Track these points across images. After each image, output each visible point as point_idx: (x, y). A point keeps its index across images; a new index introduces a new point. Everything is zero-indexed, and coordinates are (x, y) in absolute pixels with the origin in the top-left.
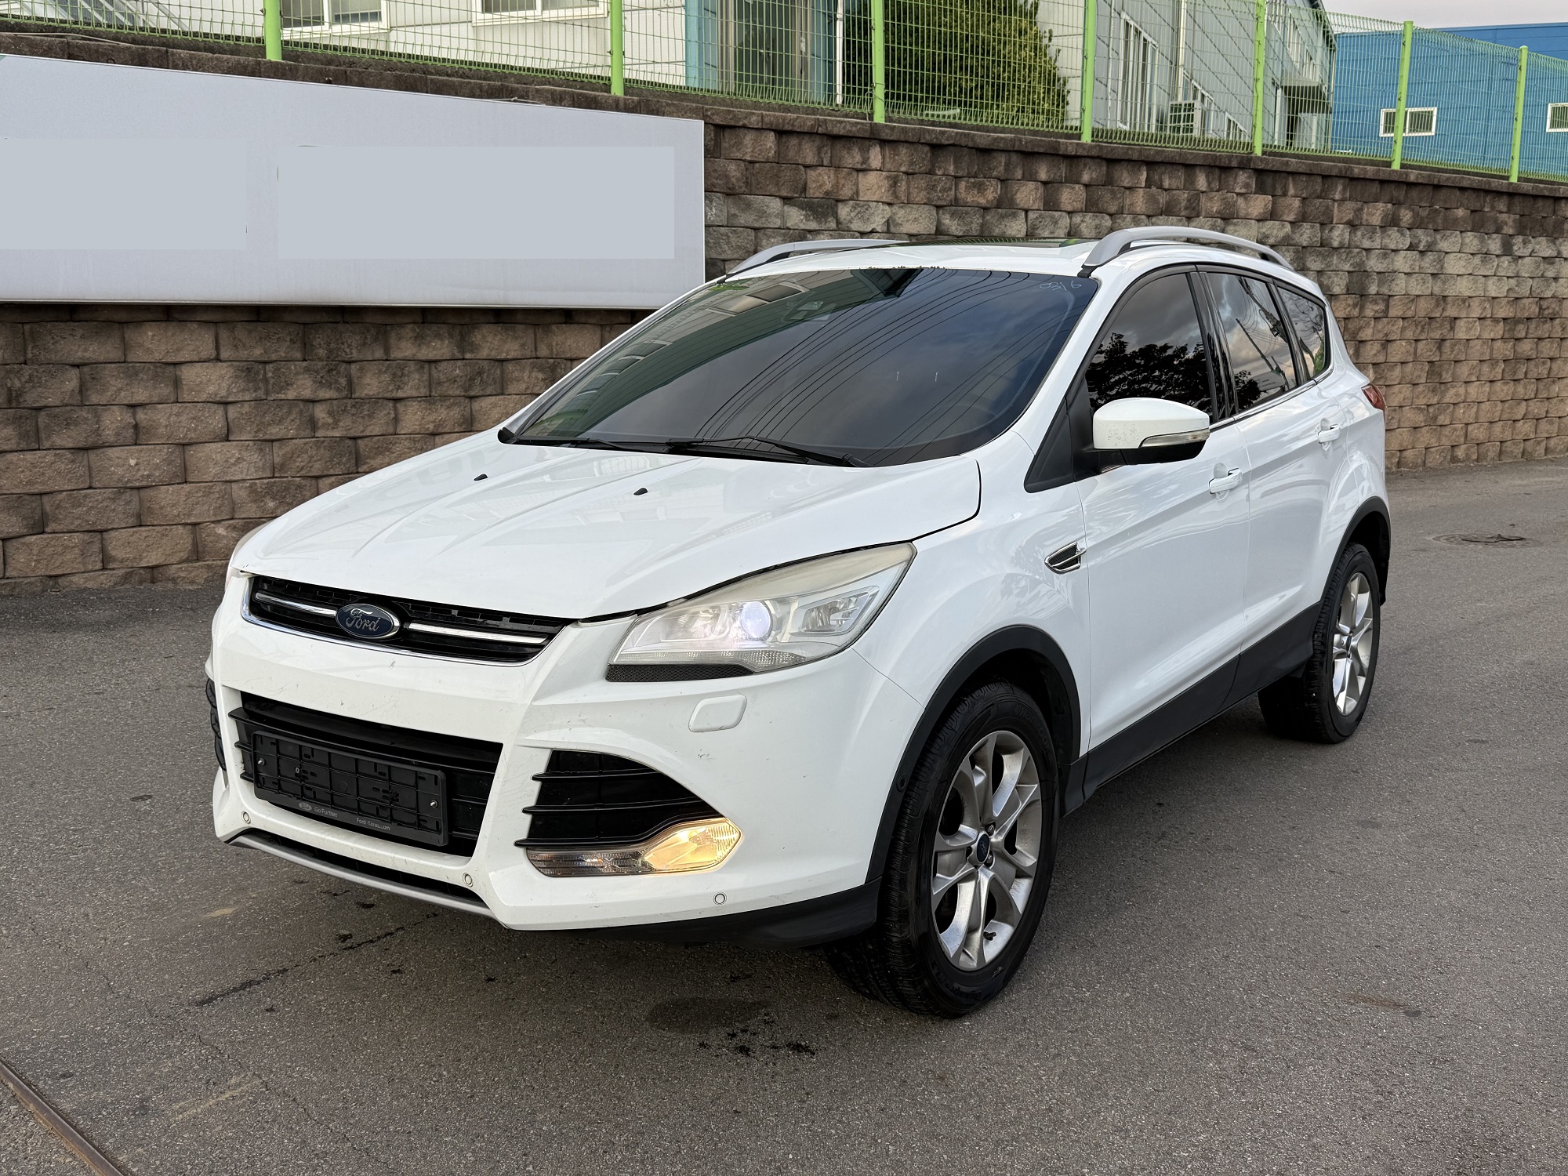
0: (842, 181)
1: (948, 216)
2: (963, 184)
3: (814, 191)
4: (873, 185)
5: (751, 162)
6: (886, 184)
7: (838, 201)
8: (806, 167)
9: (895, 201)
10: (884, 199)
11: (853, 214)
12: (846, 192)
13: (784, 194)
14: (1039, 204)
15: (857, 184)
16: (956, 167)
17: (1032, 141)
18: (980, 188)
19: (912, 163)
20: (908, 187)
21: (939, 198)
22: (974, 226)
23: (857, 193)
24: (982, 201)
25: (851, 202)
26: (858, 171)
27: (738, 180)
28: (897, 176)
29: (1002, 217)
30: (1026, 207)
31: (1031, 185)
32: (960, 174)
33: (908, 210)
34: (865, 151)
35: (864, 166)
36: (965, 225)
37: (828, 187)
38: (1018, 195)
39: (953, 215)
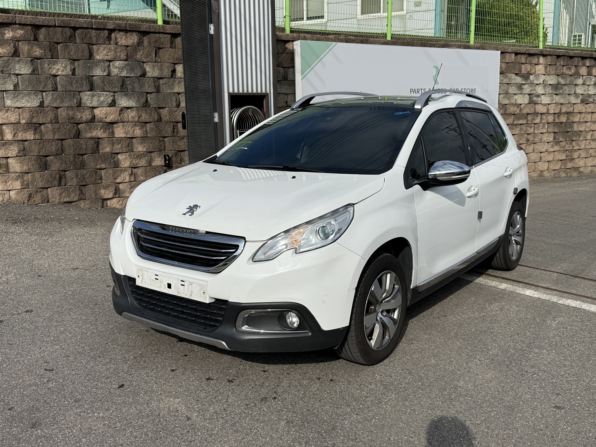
0: (532, 68)
1: (561, 78)
2: (565, 68)
3: (523, 71)
4: (540, 69)
5: (507, 63)
6: (544, 68)
7: (530, 74)
8: (523, 64)
9: (546, 74)
10: (544, 73)
11: (534, 78)
12: (533, 71)
13: (516, 72)
14: (586, 74)
15: (535, 69)
16: (563, 62)
17: (585, 53)
18: (570, 69)
19: (551, 62)
20: (549, 69)
21: (558, 73)
22: (568, 81)
23: (535, 72)
24: (570, 73)
25: (534, 75)
26: (536, 64)
27: (505, 69)
28: (547, 66)
29: (576, 78)
30: (583, 75)
31: (585, 68)
32: (564, 65)
33: (550, 76)
34: (538, 58)
35: (538, 63)
36: (566, 81)
37: (529, 70)
38: (580, 71)
39: (562, 78)
